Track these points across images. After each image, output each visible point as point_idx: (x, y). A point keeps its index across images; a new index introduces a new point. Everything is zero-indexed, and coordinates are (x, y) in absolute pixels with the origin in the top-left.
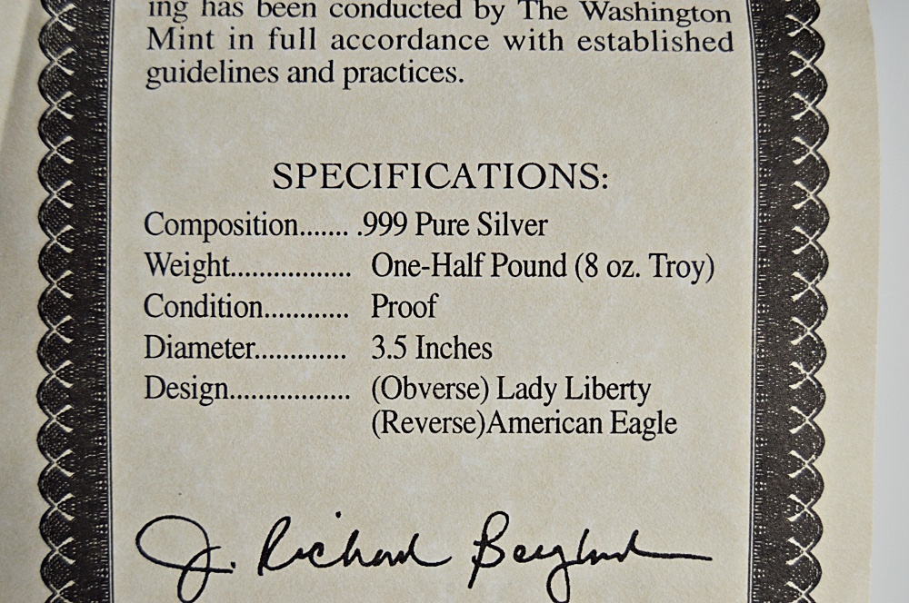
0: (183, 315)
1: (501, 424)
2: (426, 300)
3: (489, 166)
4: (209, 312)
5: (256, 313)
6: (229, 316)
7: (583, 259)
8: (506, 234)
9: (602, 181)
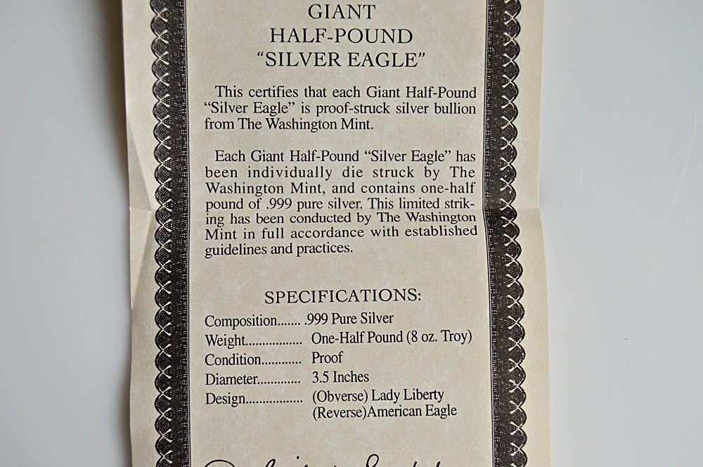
0: (223, 364)
1: (374, 413)
2: (337, 354)
3: (365, 291)
4: (236, 362)
5: (258, 362)
6: (245, 364)
7: (410, 333)
8: (374, 322)
9: (418, 298)
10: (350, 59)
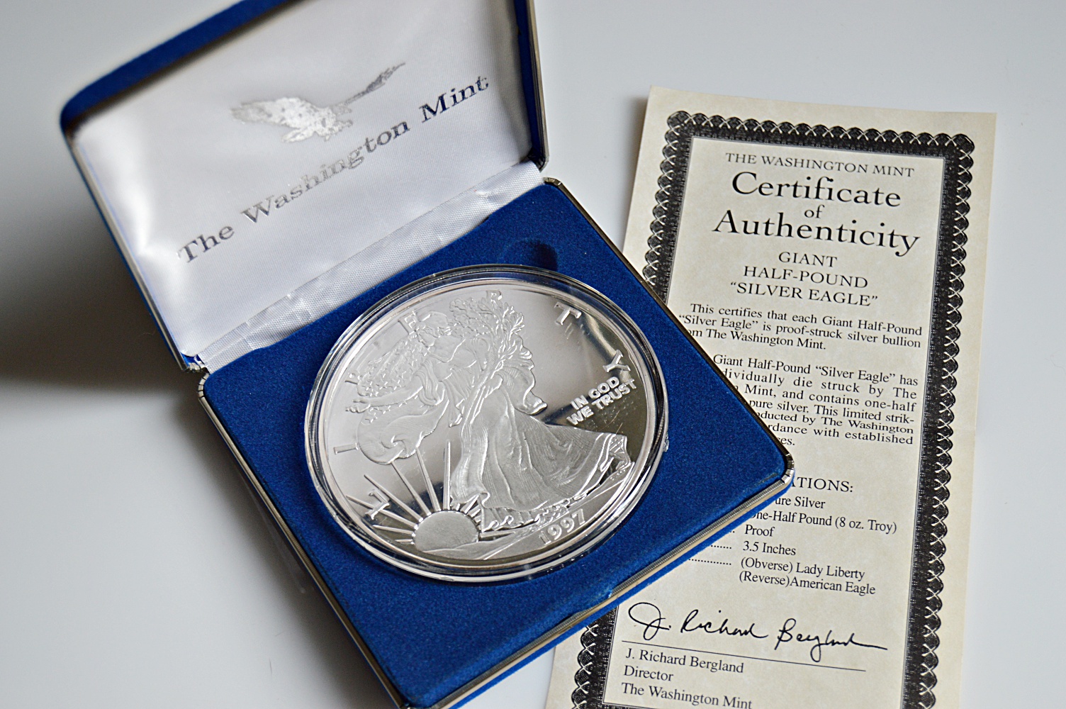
1: (796, 582)
2: (769, 529)
3: (802, 478)
7: (839, 519)
8: (807, 506)
9: (850, 489)
10: (811, 294)
